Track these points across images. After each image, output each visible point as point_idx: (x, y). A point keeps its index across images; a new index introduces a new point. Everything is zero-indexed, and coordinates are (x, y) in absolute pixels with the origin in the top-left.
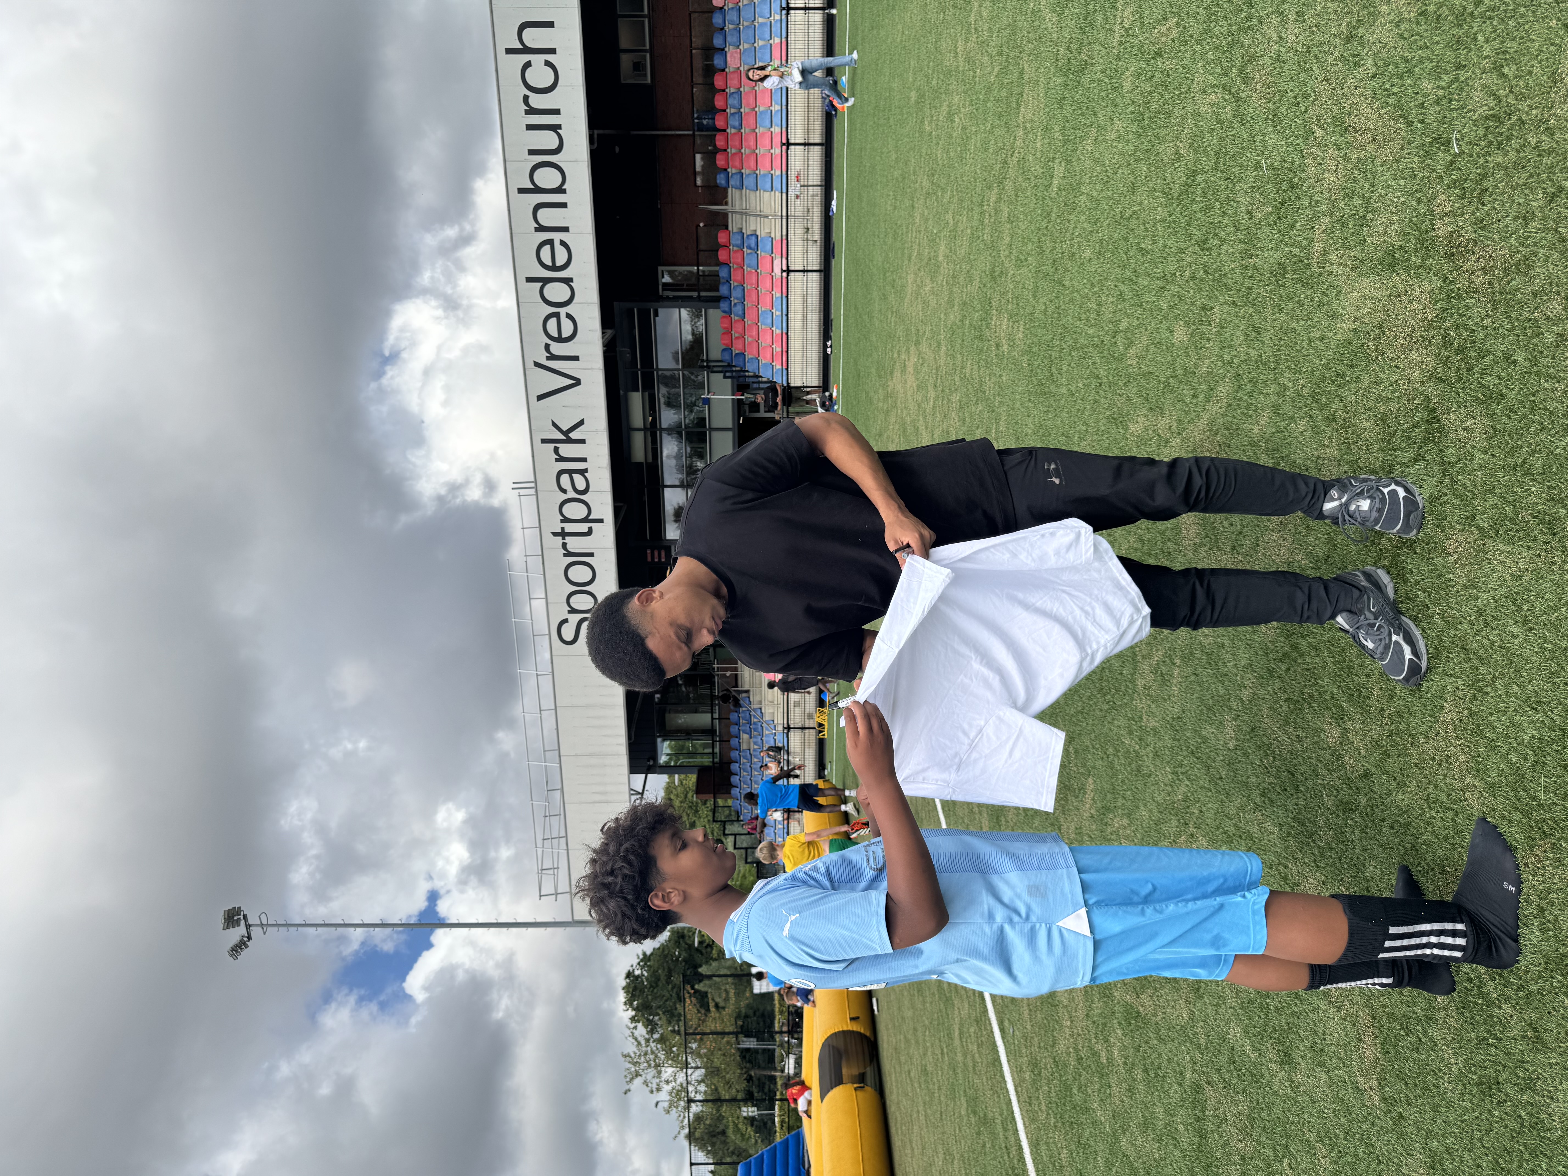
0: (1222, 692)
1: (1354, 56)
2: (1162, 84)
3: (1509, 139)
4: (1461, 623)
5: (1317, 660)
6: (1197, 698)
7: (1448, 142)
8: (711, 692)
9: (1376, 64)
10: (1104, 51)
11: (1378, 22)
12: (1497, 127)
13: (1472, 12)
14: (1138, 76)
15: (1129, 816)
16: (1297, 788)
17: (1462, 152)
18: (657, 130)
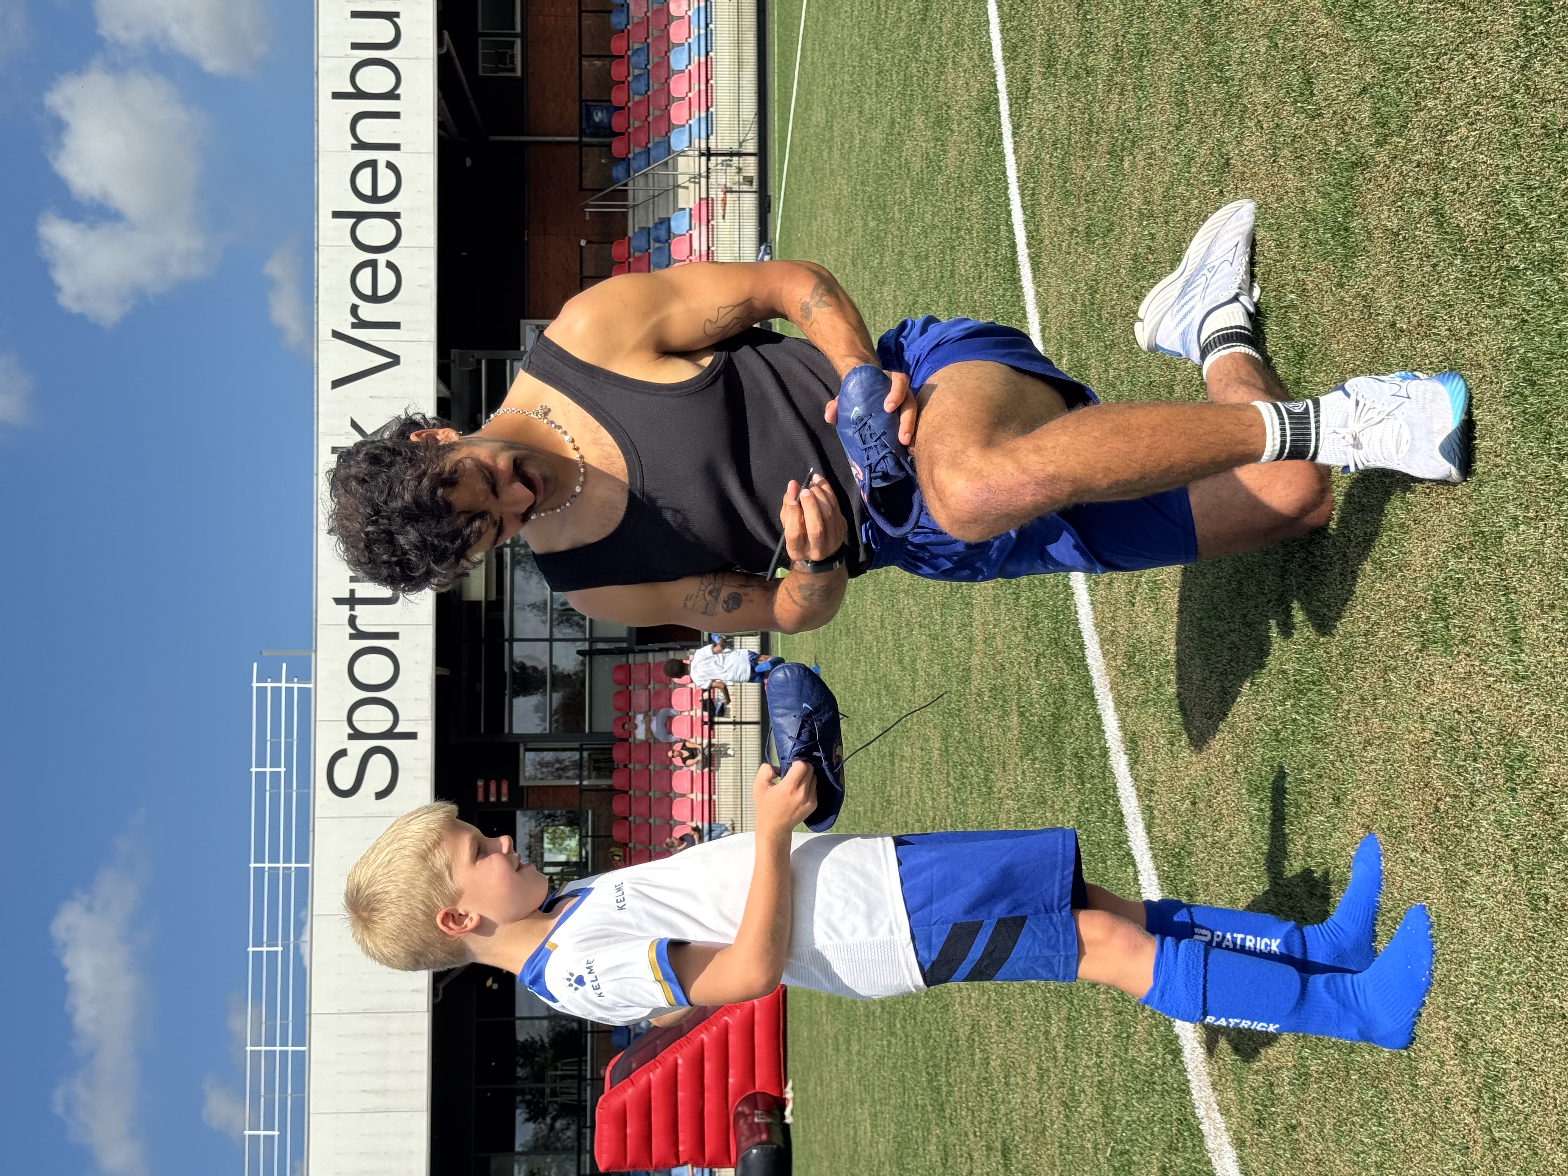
18: (528, 135)
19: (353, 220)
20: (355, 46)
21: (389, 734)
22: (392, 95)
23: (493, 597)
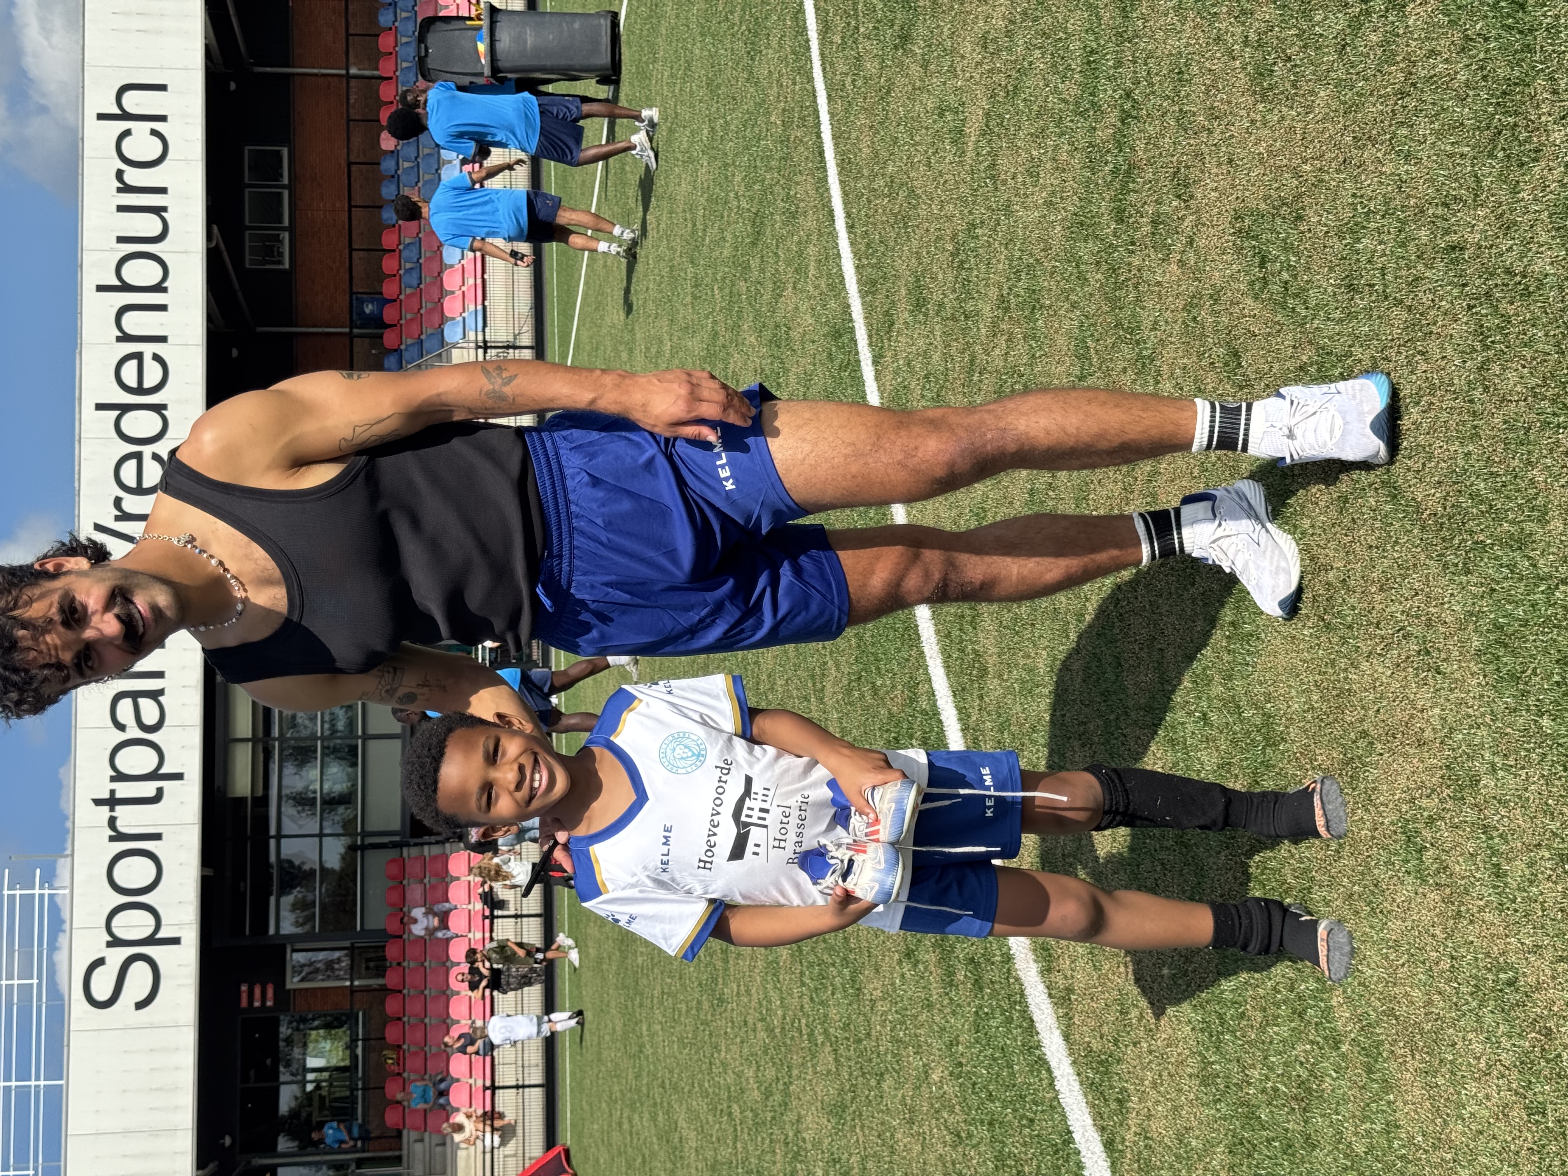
18: (296, 326)
19: (117, 412)
20: (121, 240)
21: (151, 940)
22: (159, 288)
23: (260, 793)
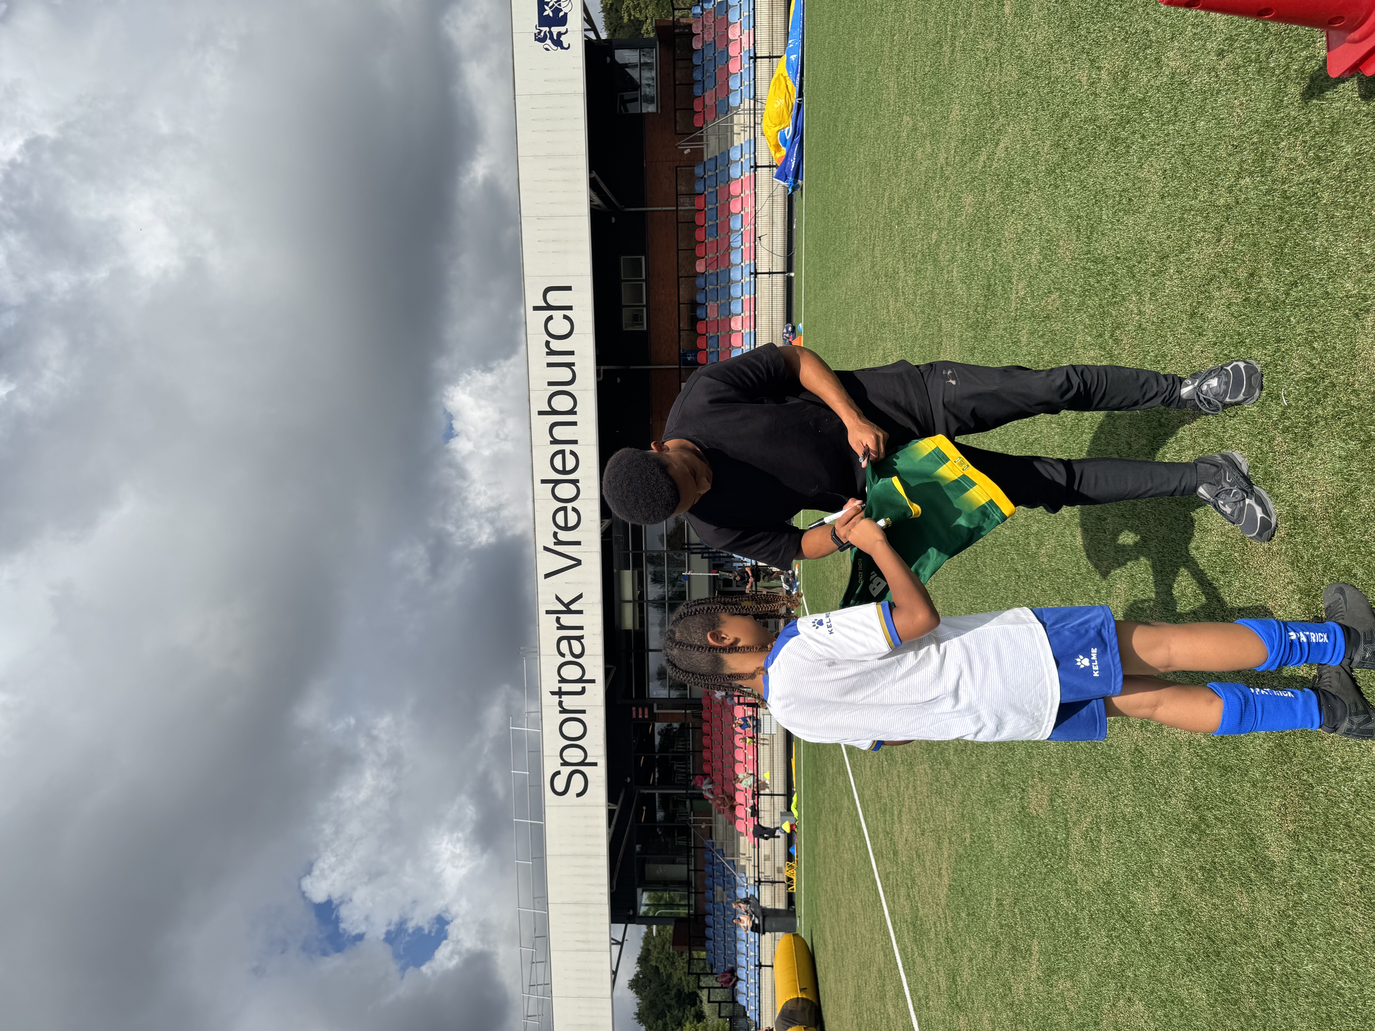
0: (1144, 859)
1: (1197, 328)
2: (1052, 340)
3: (1325, 396)
4: (1342, 801)
5: (1223, 831)
6: (1123, 864)
7: (1278, 397)
8: (688, 844)
9: (1214, 336)
10: (1004, 314)
11: (1213, 304)
12: (1315, 387)
13: (1284, 301)
14: (1032, 334)
15: (1072, 977)
16: (1218, 954)
17: (1290, 406)
18: (651, 365)
19: (553, 485)
20: (550, 384)
21: (582, 763)
22: (572, 412)
